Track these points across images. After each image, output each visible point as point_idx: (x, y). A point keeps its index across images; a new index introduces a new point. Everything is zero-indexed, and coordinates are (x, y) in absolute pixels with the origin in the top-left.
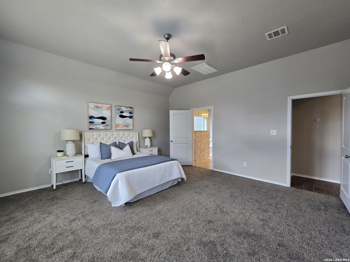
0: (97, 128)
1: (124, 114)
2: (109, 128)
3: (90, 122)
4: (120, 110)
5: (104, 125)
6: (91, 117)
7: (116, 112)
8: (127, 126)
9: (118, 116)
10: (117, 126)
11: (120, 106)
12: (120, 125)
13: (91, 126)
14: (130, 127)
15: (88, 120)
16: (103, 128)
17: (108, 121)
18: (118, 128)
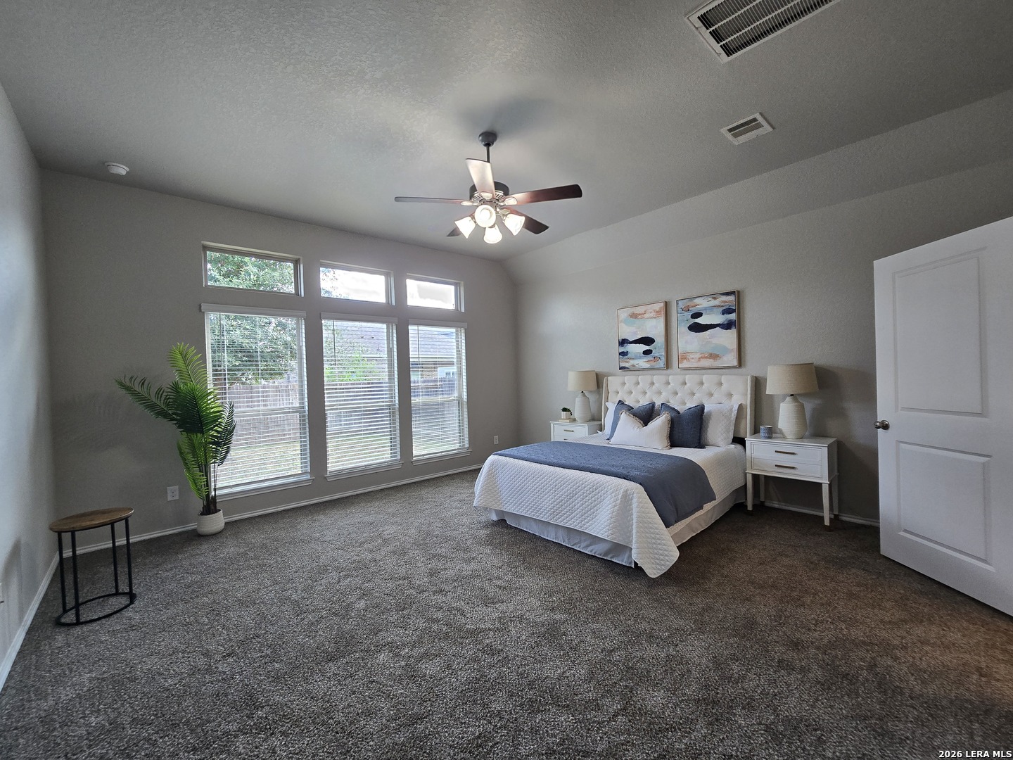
0: (633, 366)
1: (701, 320)
2: (661, 364)
3: (620, 354)
4: (690, 309)
5: (650, 357)
6: (623, 342)
7: (680, 319)
8: (714, 356)
9: (684, 329)
10: (683, 357)
11: (691, 299)
12: (692, 356)
13: (623, 362)
14: (725, 358)
15: (617, 349)
16: (647, 365)
17: (658, 347)
18: (685, 364)
